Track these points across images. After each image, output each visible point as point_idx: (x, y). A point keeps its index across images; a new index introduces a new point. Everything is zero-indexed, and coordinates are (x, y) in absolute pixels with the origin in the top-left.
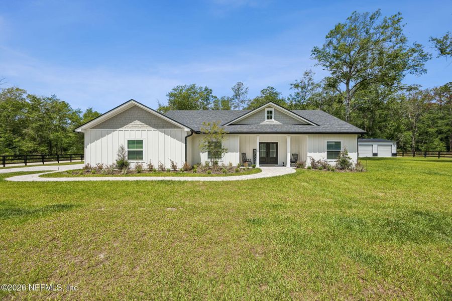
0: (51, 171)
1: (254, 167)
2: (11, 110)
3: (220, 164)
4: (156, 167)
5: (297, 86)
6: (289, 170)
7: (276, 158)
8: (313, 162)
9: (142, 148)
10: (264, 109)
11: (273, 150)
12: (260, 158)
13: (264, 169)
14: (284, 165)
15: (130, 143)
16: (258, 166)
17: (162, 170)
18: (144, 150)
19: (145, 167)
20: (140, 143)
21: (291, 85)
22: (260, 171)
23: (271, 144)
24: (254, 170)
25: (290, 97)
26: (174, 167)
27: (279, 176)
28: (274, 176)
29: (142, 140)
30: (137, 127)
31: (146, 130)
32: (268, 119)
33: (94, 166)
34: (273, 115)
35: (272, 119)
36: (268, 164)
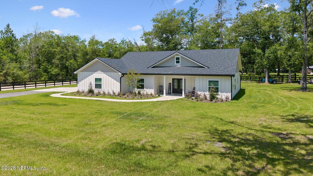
0: (65, 92)
1: (159, 95)
2: (47, 47)
3: (142, 92)
4: (106, 93)
10: (174, 56)
12: (174, 89)
15: (96, 80)
16: (165, 95)
17: (109, 95)
18: (102, 83)
19: (102, 92)
20: (100, 80)
26: (114, 93)
29: (101, 79)
30: (99, 72)
31: (102, 73)
32: (177, 63)
33: (81, 91)
34: (180, 60)
35: (179, 63)
36: (179, 93)
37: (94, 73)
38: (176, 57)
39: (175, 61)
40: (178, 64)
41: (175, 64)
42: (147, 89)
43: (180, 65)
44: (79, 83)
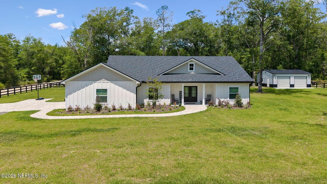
1: (180, 106)
3: (157, 104)
4: (117, 107)
5: (223, 13)
6: (203, 107)
7: (196, 98)
8: (220, 101)
9: (107, 95)
10: (188, 62)
11: (194, 92)
12: (185, 98)
13: (187, 107)
14: (201, 103)
15: (98, 91)
16: (183, 104)
17: (122, 110)
18: (108, 96)
20: (105, 91)
21: (218, 11)
22: (184, 109)
23: (192, 88)
24: (180, 108)
25: (217, 23)
26: (130, 107)
27: (194, 113)
28: (192, 113)
29: (107, 89)
30: (103, 80)
31: (109, 82)
32: (190, 69)
33: (74, 107)
34: (194, 67)
35: (193, 70)
36: (190, 102)
37: (94, 83)
38: (189, 63)
39: (189, 67)
40: (191, 71)
41: (189, 71)
42: (165, 99)
43: (194, 72)
44: (68, 97)
